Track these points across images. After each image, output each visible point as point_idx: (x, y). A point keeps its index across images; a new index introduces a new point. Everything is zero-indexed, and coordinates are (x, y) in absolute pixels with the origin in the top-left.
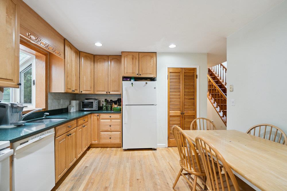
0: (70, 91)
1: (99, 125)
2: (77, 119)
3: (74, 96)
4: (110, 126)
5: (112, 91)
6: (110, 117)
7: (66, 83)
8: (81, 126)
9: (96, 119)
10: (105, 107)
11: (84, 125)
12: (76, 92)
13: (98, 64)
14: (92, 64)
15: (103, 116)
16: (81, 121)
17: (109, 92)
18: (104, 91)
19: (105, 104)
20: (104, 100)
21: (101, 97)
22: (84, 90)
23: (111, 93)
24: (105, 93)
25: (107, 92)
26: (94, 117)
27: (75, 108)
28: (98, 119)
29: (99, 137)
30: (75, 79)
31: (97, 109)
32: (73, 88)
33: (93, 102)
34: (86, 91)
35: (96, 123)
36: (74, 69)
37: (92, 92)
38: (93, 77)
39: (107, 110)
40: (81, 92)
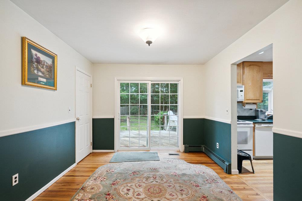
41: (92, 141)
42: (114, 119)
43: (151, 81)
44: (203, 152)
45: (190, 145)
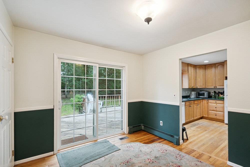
0: (191, 87)
1: (208, 106)
2: (194, 100)
3: (193, 90)
4: (216, 108)
5: (218, 86)
6: (216, 102)
7: (189, 84)
8: (196, 105)
9: (206, 103)
10: (214, 96)
11: (198, 104)
12: (194, 87)
13: (208, 70)
14: (204, 70)
15: (210, 101)
16: (196, 102)
17: (216, 87)
18: (212, 86)
19: (213, 94)
20: (213, 92)
21: (211, 90)
22: (199, 86)
23: (218, 87)
24: (213, 87)
25: (214, 87)
26: (205, 102)
27: (194, 96)
28: (207, 103)
29: (208, 113)
30: (193, 81)
31: (207, 97)
32: (193, 86)
33: (204, 93)
34: (200, 86)
35: (206, 105)
36: (193, 76)
37: (204, 87)
38: (204, 78)
39: (215, 98)
40: (197, 87)
41: (13, 149)
42: (53, 109)
43: (99, 64)
44: (142, 130)
45: (134, 126)
